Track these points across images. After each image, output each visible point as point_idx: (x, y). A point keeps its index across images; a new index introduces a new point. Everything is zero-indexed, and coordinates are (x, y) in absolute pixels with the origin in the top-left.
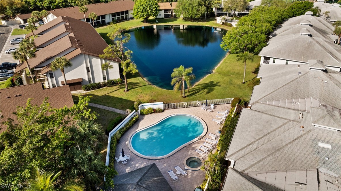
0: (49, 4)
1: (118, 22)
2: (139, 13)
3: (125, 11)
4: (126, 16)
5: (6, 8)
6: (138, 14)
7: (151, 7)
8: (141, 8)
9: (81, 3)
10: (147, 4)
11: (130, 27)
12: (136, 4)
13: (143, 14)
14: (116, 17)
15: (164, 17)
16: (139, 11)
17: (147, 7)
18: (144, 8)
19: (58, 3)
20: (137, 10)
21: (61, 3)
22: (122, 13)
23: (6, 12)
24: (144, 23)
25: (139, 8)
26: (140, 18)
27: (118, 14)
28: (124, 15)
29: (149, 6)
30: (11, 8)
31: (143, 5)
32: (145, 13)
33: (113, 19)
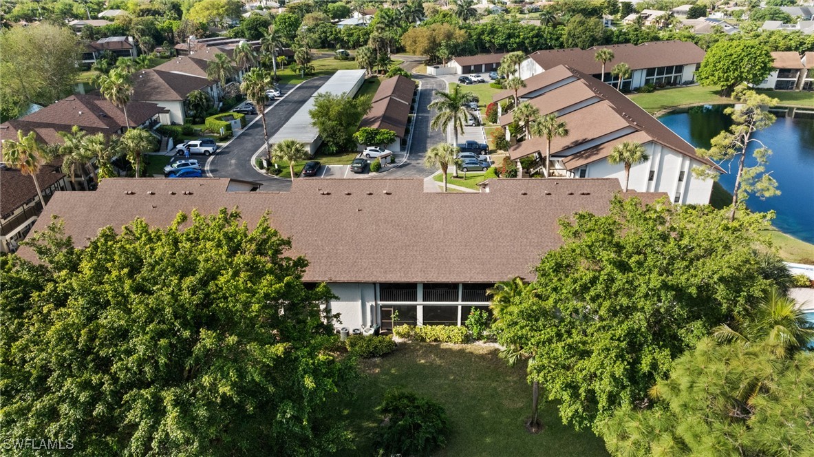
1: (658, 90)
2: (716, 73)
3: (677, 66)
4: (676, 77)
5: (440, 45)
6: (713, 75)
7: (753, 61)
8: (727, 62)
9: (573, 40)
10: (743, 54)
11: (688, 102)
12: (713, 52)
13: (728, 76)
14: (655, 77)
15: (773, 87)
16: (718, 68)
17: (742, 59)
18: (733, 63)
20: (715, 66)
22: (669, 69)
23: (439, 51)
24: (721, 96)
25: (720, 62)
26: (715, 83)
27: (661, 70)
28: (673, 75)
29: (747, 59)
30: (448, 46)
31: (731, 55)
32: (734, 73)
33: (647, 82)
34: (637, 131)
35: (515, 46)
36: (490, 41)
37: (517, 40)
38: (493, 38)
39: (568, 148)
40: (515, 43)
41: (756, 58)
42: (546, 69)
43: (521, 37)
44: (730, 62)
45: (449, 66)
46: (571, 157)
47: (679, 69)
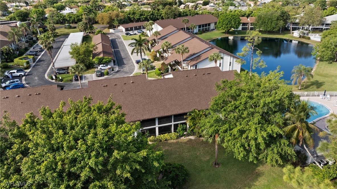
0: (140, 16)
1: (203, 33)
2: (223, 26)
3: (208, 24)
4: (208, 28)
5: (114, 20)
6: (222, 26)
7: (235, 20)
8: (226, 22)
9: (167, 16)
10: (232, 18)
11: (215, 37)
12: (221, 18)
13: (228, 26)
14: (202, 28)
15: (241, 30)
16: (224, 24)
17: (232, 20)
18: (229, 21)
19: (147, 16)
20: (223, 23)
21: (149, 15)
22: (206, 25)
23: (114, 22)
24: (225, 34)
25: (224, 21)
26: (223, 29)
27: (203, 26)
28: (207, 27)
29: (233, 20)
30: (117, 20)
31: (228, 18)
32: (229, 25)
33: (199, 30)
34: (212, 48)
35: (144, 19)
36: (133, 17)
37: (144, 16)
38: (134, 16)
39: (188, 57)
40: (144, 18)
41: (236, 19)
42: (163, 28)
43: (146, 15)
44: (228, 21)
45: (119, 29)
46: (190, 61)
47: (209, 25)
